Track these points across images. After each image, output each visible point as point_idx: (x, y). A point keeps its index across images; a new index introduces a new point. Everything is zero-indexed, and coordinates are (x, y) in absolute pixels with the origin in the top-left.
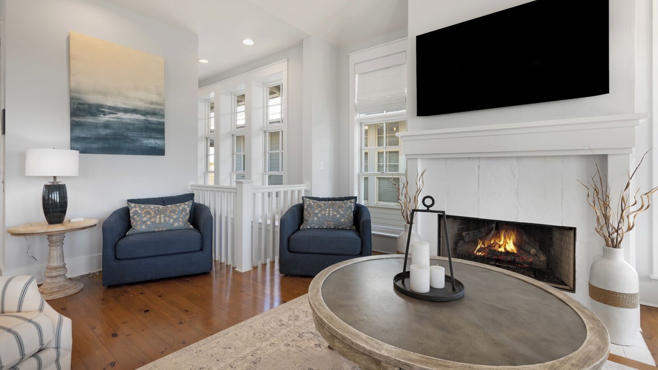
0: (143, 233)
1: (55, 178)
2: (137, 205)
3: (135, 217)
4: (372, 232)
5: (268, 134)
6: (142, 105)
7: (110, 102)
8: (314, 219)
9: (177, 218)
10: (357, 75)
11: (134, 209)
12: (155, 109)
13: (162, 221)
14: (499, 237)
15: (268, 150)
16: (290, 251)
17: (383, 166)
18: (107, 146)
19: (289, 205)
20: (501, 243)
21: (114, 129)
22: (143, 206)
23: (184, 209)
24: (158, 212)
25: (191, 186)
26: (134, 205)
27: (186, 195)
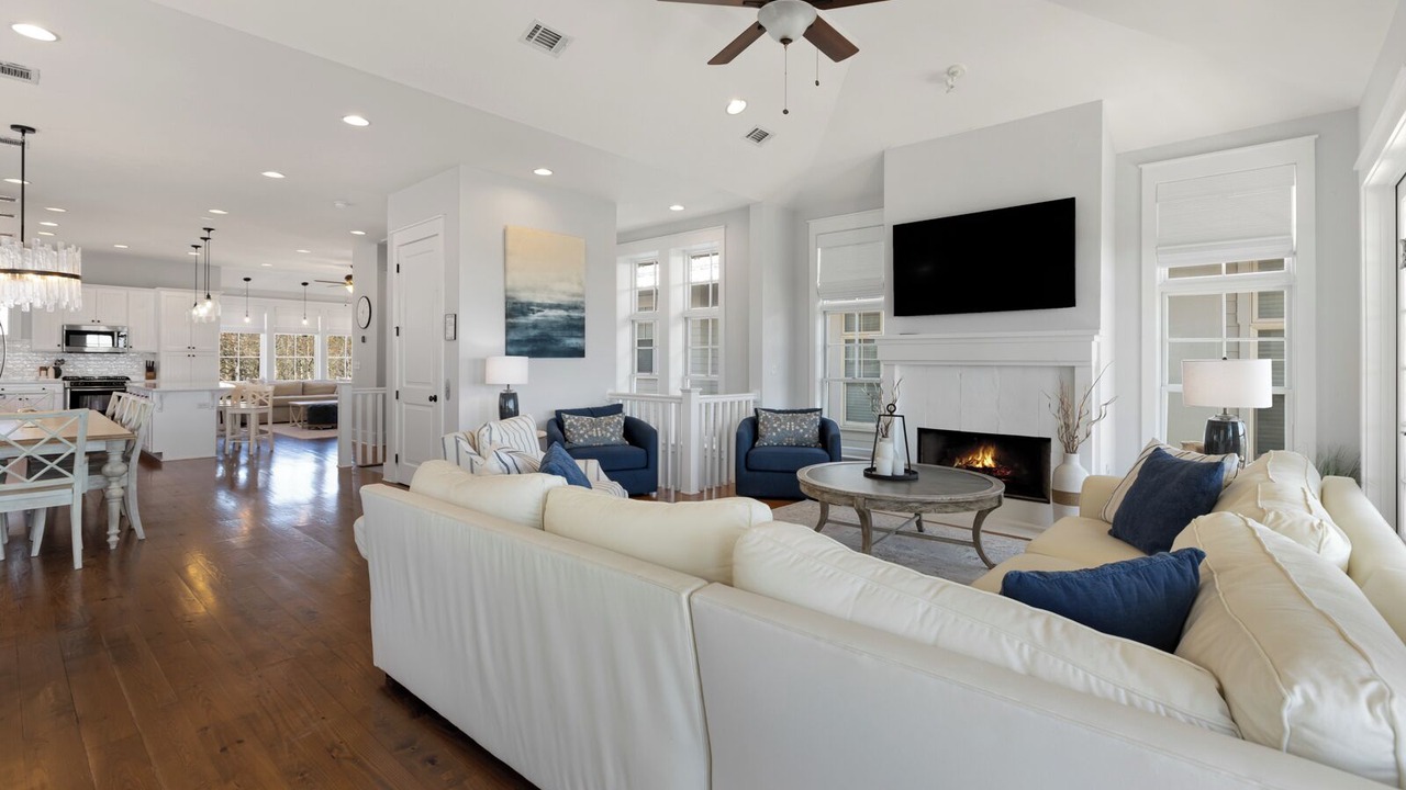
0: (581, 447)
1: (509, 385)
2: (572, 417)
3: (571, 430)
6: (565, 299)
7: (538, 298)
8: (772, 434)
9: (613, 432)
10: (819, 250)
11: (568, 421)
13: (600, 435)
15: (689, 344)
16: (748, 469)
17: (853, 363)
20: (979, 459)
22: (576, 417)
23: (619, 422)
24: (593, 425)
25: (611, 394)
26: (567, 416)
27: (614, 405)
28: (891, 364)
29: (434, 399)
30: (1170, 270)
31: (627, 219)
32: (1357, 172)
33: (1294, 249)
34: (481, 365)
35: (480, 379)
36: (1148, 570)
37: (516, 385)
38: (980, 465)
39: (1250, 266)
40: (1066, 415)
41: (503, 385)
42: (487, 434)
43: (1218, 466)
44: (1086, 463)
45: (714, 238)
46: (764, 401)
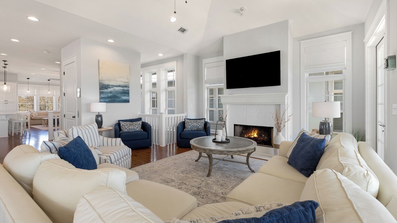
0: (126, 132)
1: (99, 112)
2: (123, 122)
3: (123, 126)
4: (211, 133)
5: (167, 91)
6: (122, 84)
7: (112, 83)
8: (189, 127)
9: (137, 127)
10: (206, 69)
11: (122, 124)
12: (126, 85)
13: (133, 128)
14: (252, 133)
15: (167, 98)
16: (181, 138)
17: (216, 104)
18: (111, 100)
19: (179, 122)
20: (253, 134)
21: (113, 93)
22: (125, 122)
23: (140, 124)
24: (131, 125)
25: (139, 115)
26: (121, 122)
27: (139, 118)
28: (226, 104)
29: (74, 117)
30: (309, 74)
31: (144, 59)
32: (364, 42)
33: (346, 67)
34: (88, 106)
35: (89, 110)
36: (289, 216)
37: (101, 112)
38: (253, 137)
39: (332, 73)
40: (278, 120)
41: (97, 112)
42: (71, 131)
43: (323, 140)
44: (284, 136)
45: (173, 65)
46: (188, 117)
